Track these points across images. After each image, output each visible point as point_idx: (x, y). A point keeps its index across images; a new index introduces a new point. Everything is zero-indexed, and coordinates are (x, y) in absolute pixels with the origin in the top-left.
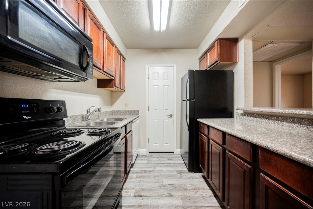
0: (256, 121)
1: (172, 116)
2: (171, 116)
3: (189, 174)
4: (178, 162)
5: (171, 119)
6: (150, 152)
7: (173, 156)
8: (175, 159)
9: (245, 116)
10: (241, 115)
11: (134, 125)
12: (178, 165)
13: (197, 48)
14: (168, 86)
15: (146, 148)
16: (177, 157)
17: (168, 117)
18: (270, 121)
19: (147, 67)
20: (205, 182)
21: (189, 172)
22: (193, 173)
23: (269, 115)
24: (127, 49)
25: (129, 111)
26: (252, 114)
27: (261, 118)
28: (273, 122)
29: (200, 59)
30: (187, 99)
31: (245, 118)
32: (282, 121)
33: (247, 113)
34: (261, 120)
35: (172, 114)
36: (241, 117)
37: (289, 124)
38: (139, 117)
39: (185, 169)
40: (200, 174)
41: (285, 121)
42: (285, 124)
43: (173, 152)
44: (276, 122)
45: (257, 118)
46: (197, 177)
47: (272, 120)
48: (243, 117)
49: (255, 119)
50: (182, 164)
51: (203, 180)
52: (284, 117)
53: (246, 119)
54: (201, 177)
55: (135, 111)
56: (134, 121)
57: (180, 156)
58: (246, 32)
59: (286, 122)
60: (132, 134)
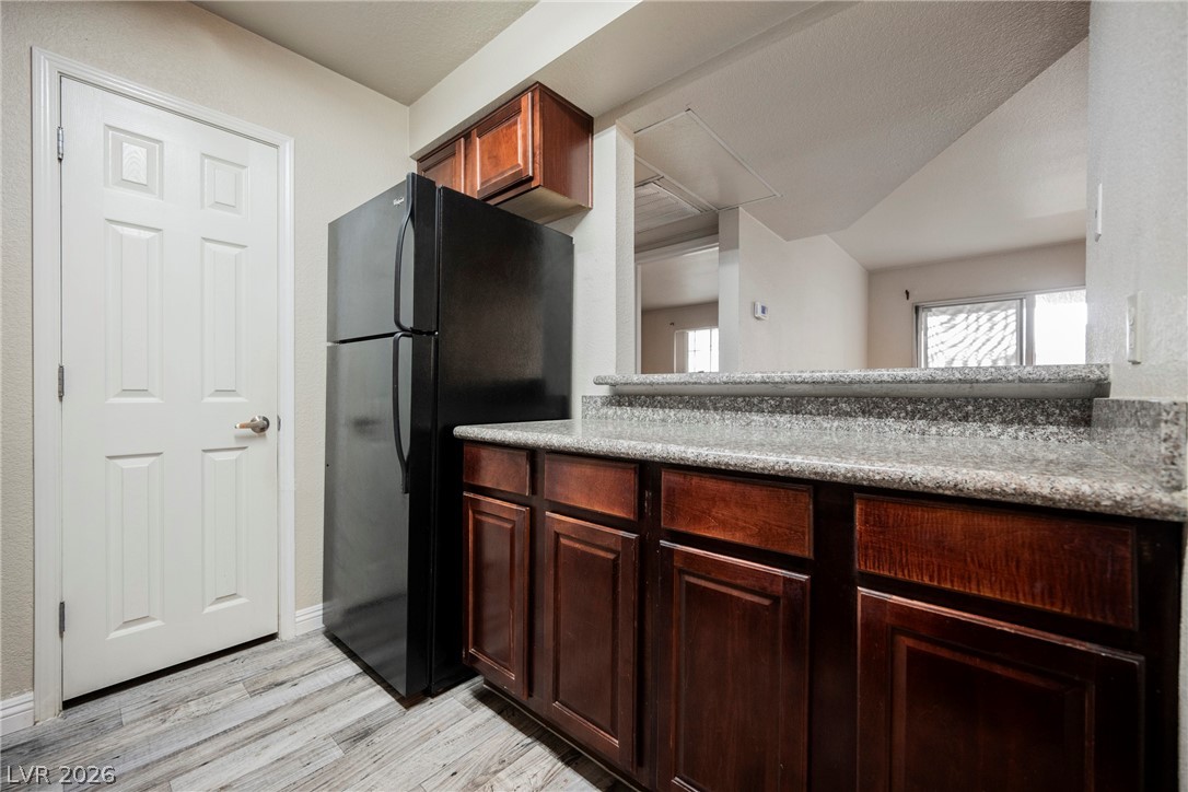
0: (663, 420)
1: (267, 432)
2: (261, 428)
3: (413, 720)
4: (326, 678)
5: (259, 450)
6: (70, 704)
7: (281, 655)
8: (295, 671)
9: (620, 404)
10: (603, 404)
12: (333, 696)
13: (408, 104)
14: (237, 250)
16: (303, 658)
17: (239, 438)
18: (712, 415)
20: (499, 719)
21: (408, 707)
22: (431, 700)
23: (706, 396)
26: (647, 396)
27: (681, 406)
28: (718, 417)
29: (420, 160)
30: (398, 323)
31: (619, 413)
32: (746, 411)
33: (628, 396)
34: (679, 415)
35: (265, 419)
36: (604, 410)
37: (767, 417)
39: (378, 700)
40: (461, 694)
41: (755, 409)
42: (756, 417)
43: (272, 637)
44: (728, 415)
45: (667, 411)
46: (458, 714)
47: (716, 409)
48: (611, 411)
49: (659, 414)
50: (350, 680)
51: (485, 712)
52: (754, 396)
53: (626, 416)
54: (474, 700)
57: (322, 641)
58: (626, 103)
59: (758, 411)
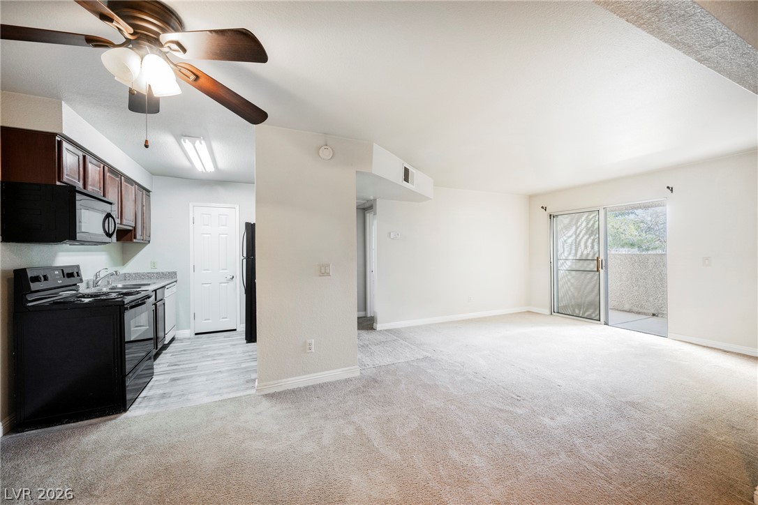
1: (234, 279)
5: (231, 283)
6: (196, 334)
11: (167, 292)
14: (226, 236)
15: (189, 328)
19: (191, 206)
24: (154, 176)
25: (157, 273)
38: (176, 281)
43: (235, 330)
55: (169, 273)
56: (167, 287)
60: (164, 304)
